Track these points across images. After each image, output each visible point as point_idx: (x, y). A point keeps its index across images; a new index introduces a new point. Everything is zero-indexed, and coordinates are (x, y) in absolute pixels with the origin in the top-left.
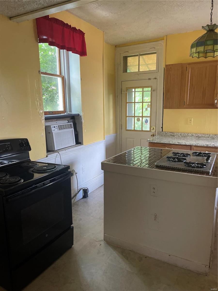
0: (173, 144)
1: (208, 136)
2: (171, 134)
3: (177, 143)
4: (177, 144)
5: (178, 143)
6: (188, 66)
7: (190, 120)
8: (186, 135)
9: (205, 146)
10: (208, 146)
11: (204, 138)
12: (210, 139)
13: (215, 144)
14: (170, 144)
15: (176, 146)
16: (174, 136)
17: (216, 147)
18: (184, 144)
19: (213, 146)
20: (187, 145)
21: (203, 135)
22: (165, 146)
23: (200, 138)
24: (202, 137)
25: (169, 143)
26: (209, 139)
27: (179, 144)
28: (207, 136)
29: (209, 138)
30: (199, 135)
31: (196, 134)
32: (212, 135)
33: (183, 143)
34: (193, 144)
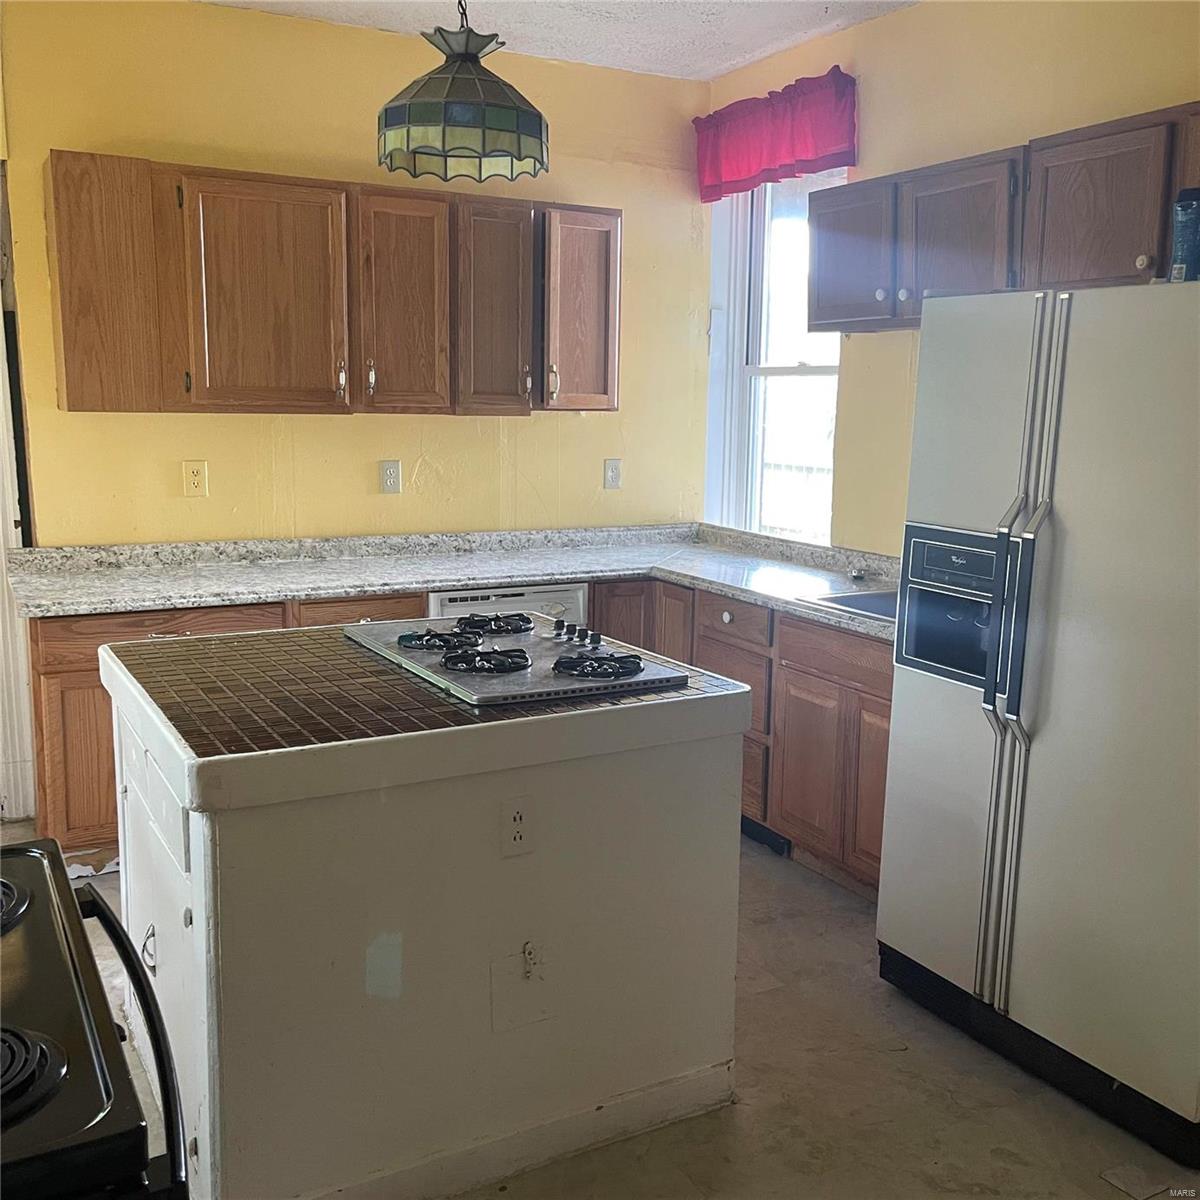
0: (190, 605)
1: (296, 546)
2: (97, 556)
3: (216, 601)
4: (217, 604)
5: (219, 599)
6: (184, 179)
7: (196, 473)
8: (188, 551)
9: (352, 594)
10: (365, 592)
11: (280, 561)
12: (307, 559)
13: (389, 582)
14: (176, 609)
15: (207, 613)
16: (118, 566)
17: (398, 591)
18: (250, 598)
19: (386, 588)
20: (269, 600)
21: (272, 547)
22: (140, 624)
23: (260, 561)
24: (269, 554)
25: (168, 605)
26: (301, 560)
27: (228, 603)
28: (290, 546)
29: (302, 556)
30: (251, 546)
31: (235, 543)
32: (310, 541)
33: (243, 594)
34: (296, 593)
